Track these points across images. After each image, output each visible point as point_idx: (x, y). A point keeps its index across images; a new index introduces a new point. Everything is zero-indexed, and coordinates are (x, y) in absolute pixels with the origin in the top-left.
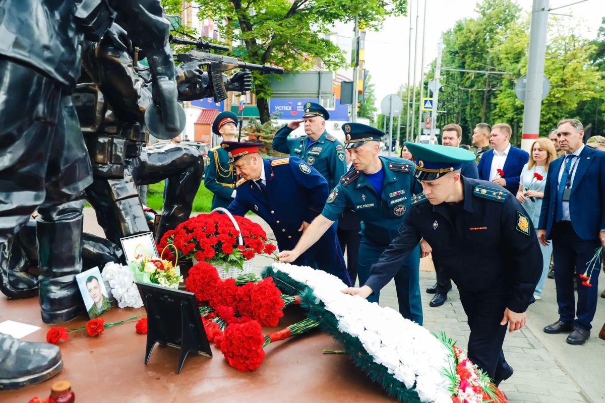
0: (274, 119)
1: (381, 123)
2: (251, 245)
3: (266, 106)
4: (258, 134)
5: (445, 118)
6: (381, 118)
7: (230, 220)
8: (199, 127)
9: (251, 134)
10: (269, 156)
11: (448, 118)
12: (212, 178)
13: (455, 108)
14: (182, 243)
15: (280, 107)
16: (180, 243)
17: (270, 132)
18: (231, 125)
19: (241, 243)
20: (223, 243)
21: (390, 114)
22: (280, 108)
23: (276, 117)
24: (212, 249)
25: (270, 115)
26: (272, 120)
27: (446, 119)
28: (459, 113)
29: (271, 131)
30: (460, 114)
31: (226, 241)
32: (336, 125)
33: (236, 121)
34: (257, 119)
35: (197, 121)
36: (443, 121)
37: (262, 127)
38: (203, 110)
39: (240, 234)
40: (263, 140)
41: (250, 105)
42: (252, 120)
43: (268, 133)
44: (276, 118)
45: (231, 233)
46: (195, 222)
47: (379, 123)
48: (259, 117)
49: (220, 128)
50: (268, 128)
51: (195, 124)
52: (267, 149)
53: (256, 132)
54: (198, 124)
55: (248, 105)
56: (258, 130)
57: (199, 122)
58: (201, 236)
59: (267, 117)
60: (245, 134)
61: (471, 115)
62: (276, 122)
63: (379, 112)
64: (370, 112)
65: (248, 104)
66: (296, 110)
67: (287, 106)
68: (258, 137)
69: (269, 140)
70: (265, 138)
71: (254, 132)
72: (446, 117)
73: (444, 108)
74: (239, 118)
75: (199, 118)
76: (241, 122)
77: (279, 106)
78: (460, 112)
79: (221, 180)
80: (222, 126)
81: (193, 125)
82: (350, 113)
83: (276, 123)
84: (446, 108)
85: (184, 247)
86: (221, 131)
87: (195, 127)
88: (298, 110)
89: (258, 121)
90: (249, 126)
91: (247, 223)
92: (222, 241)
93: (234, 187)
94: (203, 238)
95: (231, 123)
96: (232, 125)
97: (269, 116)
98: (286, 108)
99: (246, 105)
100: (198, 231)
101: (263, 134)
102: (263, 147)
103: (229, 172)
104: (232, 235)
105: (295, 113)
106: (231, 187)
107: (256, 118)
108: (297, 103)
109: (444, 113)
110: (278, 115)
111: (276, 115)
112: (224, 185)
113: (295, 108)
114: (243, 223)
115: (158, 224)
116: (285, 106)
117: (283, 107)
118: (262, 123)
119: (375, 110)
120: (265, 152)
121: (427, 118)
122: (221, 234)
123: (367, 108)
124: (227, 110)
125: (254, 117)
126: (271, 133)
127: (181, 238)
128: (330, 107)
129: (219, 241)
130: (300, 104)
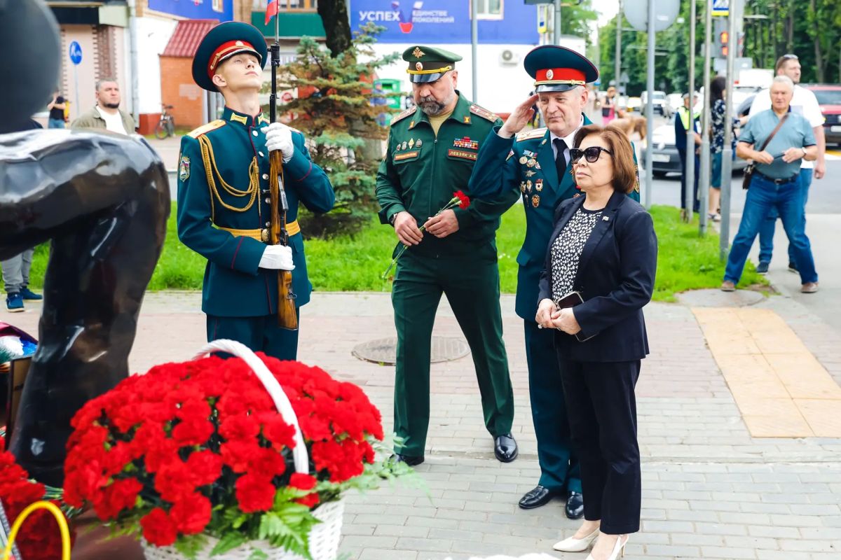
0: (363, 43)
1: (607, 47)
2: (335, 468)
3: (341, 11)
4: (325, 82)
5: (755, 33)
6: (606, 37)
7: (260, 385)
8: (172, 64)
9: (306, 81)
10: (356, 136)
11: (763, 32)
12: (199, 216)
13: (779, 7)
14: (91, 482)
15: (372, 13)
16: (86, 482)
17: (355, 76)
18: (245, 61)
19: (302, 464)
20: (239, 475)
21: (647, 24)
22: (372, 16)
23: (368, 37)
24: (201, 500)
25: (354, 32)
26: (360, 47)
27: (759, 35)
28: (788, 19)
29: (358, 73)
30: (792, 21)
31: (251, 464)
32: (507, 56)
33: (262, 51)
34: (320, 42)
35: (167, 48)
36: (753, 38)
37: (334, 63)
38: (181, 23)
39: (298, 437)
40: (337, 97)
41: (297, 9)
42: (307, 45)
43: (349, 80)
44: (368, 41)
45: (267, 435)
46: (141, 398)
47: (602, 46)
48: (324, 38)
49: (214, 72)
50: (349, 67)
51: (161, 56)
52: (348, 119)
53: (319, 78)
54: (170, 56)
55: (294, 10)
56: (325, 73)
57: (173, 53)
58: (162, 456)
59: (344, 37)
60: (292, 82)
61: (816, 23)
62: (368, 49)
63: (604, 21)
64: (581, 22)
65: (293, 6)
66: (410, 20)
67: (388, 10)
68: (325, 90)
69: (353, 97)
70: (341, 92)
71: (313, 77)
72: (759, 30)
73: (755, 8)
74: (268, 40)
75: (172, 41)
76: (275, 51)
77: (369, 11)
78: (791, 16)
79: (227, 219)
80: (220, 64)
81: (156, 61)
82: (542, 24)
83: (370, 54)
84: (757, 9)
85: (100, 496)
86: (216, 80)
87: (162, 65)
88: (414, 19)
89: (323, 48)
90: (301, 63)
91: (317, 388)
92: (237, 469)
93: (266, 238)
94: (169, 462)
95: (246, 56)
96: (250, 62)
97: (349, 36)
98: (386, 16)
99: (289, 9)
100: (149, 435)
101: (336, 83)
102: (338, 116)
103: (249, 195)
104: (269, 444)
105: (407, 29)
106: (258, 238)
107: (317, 41)
108: (413, 3)
109: (754, 20)
110: (373, 34)
111: (368, 33)
112: (237, 233)
113: (407, 18)
114: (306, 387)
115: (21, 387)
116: (384, 10)
117: (378, 13)
118: (334, 55)
119: (593, 16)
120: (344, 128)
121: (722, 34)
122: (231, 443)
123: (575, 13)
124: (242, 18)
125: (313, 38)
126: (357, 80)
127: (87, 462)
128: (490, 12)
129: (227, 468)
130: (419, 5)
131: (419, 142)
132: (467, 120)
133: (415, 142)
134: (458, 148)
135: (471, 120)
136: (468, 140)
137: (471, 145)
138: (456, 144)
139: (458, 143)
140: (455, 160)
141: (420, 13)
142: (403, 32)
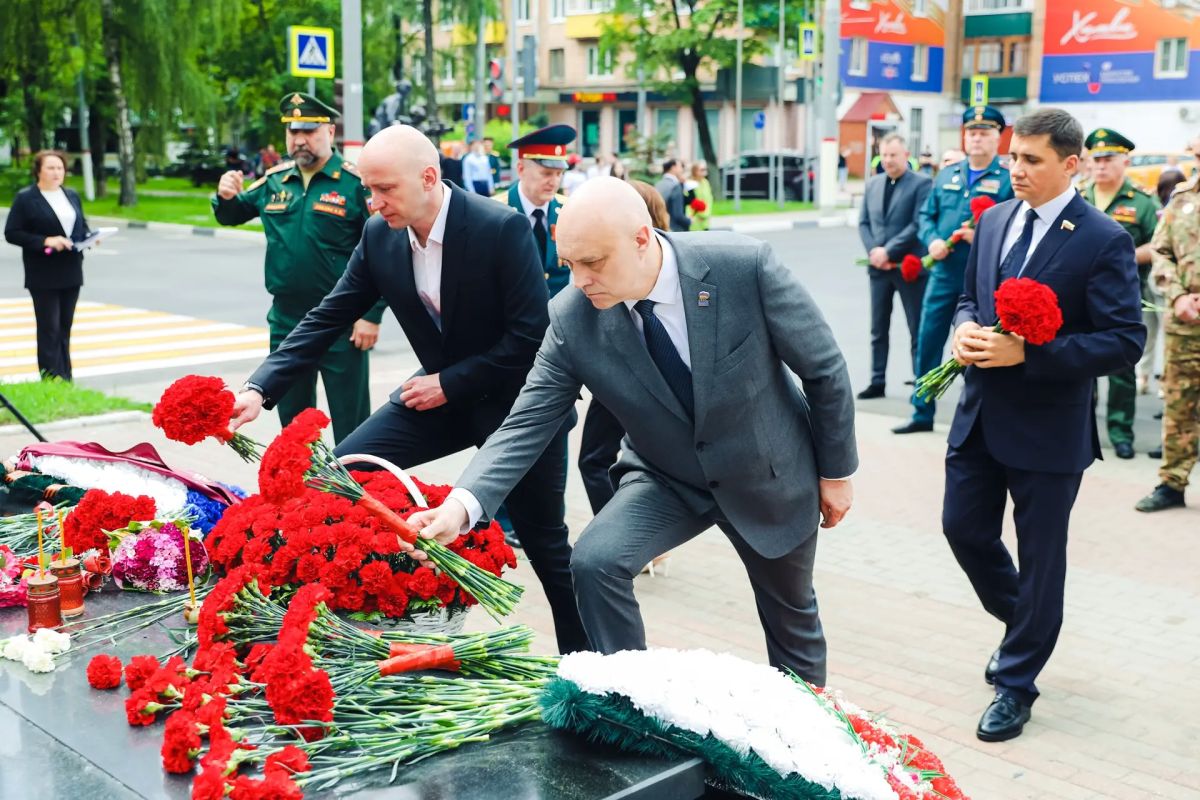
8: (848, 127)
54: (847, 122)
57: (849, 119)
130: (1107, 66)
131: (290, 195)
132: (336, 175)
133: (286, 194)
134: (324, 203)
135: (341, 176)
136: (335, 196)
137: (339, 200)
138: (322, 198)
139: (326, 197)
140: (319, 215)
141: (1108, 74)
142: (1091, 92)
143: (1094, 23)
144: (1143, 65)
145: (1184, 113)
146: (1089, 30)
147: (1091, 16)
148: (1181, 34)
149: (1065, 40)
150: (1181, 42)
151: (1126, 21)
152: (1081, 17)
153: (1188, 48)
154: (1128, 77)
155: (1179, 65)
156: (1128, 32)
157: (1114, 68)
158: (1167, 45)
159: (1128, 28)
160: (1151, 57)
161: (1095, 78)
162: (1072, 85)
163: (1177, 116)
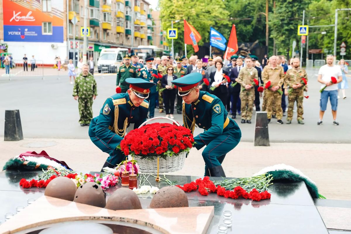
22: (12, 33)
116: (16, 31)
130: (26, 30)
141: (27, 33)
142: (22, 38)
143: (20, 15)
144: (38, 30)
145: (53, 46)
146: (19, 18)
147: (19, 13)
148: (49, 21)
149: (11, 20)
150: (50, 23)
151: (30, 16)
152: (16, 14)
153: (52, 26)
154: (33, 34)
155: (49, 31)
156: (32, 19)
157: (28, 31)
158: (45, 24)
159: (32, 18)
160: (41, 27)
161: (23, 34)
162: (15, 35)
163: (51, 47)
